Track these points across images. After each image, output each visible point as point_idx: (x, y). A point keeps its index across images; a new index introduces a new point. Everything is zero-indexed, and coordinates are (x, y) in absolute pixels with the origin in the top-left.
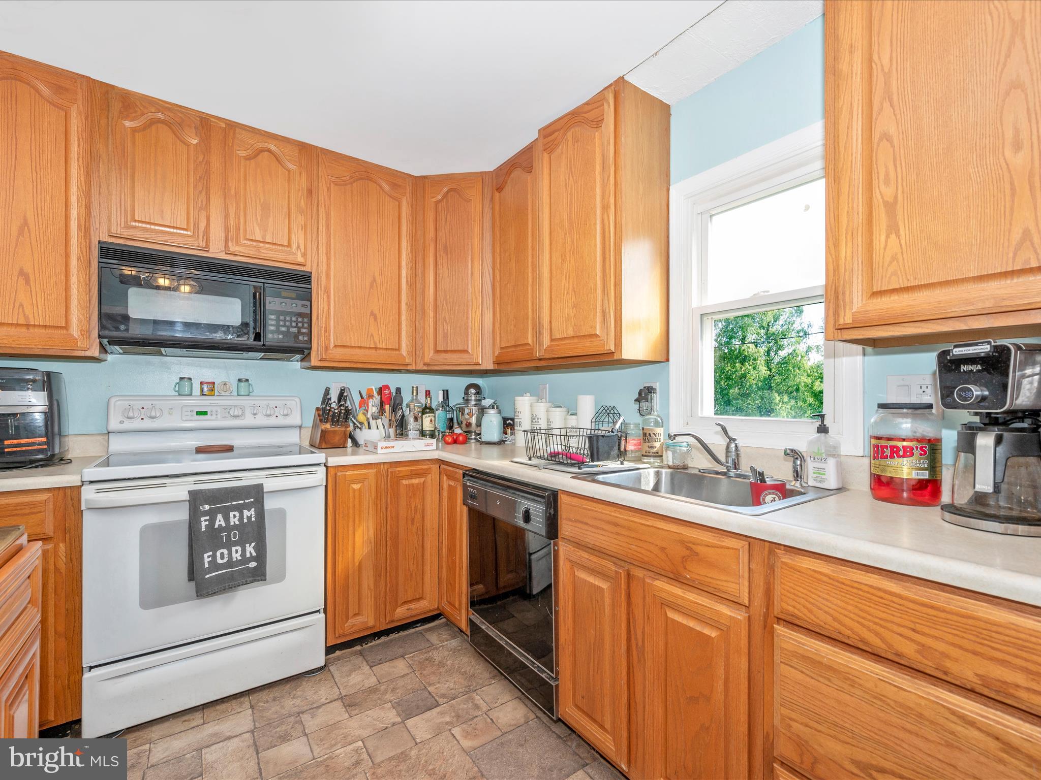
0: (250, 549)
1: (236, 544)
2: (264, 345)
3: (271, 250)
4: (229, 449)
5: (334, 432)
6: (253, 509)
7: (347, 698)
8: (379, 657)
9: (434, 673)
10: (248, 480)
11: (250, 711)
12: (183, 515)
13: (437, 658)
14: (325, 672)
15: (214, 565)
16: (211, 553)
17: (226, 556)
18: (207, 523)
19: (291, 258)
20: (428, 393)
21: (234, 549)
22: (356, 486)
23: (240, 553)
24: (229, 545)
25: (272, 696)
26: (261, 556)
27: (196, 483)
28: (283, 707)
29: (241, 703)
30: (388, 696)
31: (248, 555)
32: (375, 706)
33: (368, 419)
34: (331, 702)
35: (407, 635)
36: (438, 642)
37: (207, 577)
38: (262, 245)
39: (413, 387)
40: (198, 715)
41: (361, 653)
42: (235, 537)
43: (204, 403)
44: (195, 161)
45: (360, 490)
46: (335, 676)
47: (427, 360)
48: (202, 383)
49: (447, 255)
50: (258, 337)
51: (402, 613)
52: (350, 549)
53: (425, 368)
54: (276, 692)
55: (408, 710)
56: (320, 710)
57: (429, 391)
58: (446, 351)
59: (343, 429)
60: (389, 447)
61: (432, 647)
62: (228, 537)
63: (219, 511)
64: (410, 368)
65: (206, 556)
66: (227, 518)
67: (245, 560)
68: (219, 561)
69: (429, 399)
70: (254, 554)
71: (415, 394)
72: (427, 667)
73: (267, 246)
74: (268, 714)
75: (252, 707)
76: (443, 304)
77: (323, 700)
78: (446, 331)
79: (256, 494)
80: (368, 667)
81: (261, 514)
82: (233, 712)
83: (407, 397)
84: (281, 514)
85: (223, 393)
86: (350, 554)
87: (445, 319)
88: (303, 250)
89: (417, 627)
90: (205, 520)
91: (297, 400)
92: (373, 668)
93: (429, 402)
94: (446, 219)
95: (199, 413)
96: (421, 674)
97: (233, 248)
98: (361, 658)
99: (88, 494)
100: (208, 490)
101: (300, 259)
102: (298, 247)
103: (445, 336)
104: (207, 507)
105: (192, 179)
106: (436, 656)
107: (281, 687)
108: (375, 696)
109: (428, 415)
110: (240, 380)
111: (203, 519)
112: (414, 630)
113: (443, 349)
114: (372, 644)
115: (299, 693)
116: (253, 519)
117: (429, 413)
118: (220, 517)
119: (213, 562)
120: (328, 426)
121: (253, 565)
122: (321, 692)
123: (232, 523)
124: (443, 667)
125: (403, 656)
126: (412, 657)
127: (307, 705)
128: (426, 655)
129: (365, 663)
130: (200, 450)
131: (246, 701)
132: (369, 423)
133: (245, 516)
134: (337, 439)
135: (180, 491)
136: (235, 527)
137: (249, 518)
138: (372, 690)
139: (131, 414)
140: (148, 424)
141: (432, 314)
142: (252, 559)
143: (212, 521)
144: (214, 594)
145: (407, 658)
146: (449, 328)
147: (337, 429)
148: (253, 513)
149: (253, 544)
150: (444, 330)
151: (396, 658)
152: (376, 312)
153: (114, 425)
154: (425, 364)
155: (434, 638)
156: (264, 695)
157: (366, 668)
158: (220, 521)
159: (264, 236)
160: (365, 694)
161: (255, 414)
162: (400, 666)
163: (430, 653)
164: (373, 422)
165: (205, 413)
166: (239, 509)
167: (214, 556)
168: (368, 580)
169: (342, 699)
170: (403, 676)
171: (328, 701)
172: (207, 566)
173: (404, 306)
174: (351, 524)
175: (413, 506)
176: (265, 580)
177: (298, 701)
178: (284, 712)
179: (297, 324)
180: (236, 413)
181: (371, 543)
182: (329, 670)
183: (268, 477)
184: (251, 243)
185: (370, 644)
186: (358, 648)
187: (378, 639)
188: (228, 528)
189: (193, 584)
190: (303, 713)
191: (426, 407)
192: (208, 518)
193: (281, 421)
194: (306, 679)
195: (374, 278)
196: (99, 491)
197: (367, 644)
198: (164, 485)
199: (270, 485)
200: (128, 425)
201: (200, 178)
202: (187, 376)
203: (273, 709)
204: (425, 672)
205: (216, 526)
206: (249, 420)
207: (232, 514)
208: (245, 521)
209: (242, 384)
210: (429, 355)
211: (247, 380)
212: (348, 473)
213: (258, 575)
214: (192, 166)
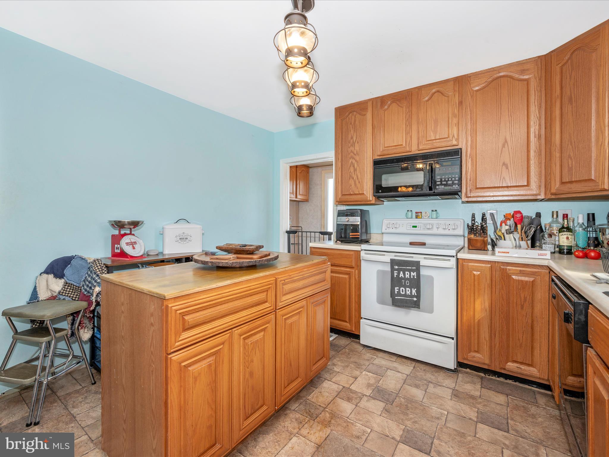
0: (414, 291)
1: (408, 287)
2: (434, 192)
3: (439, 142)
4: (423, 244)
5: (476, 240)
6: (415, 273)
7: (457, 391)
8: (491, 386)
9: (522, 416)
10: (415, 258)
11: (412, 368)
12: (388, 268)
13: (532, 411)
14: (455, 374)
15: (399, 294)
16: (398, 288)
17: (404, 291)
18: (397, 274)
19: (449, 143)
20: (565, 216)
21: (407, 289)
22: (475, 273)
23: (410, 292)
24: (405, 286)
25: (424, 368)
26: (418, 296)
27: (395, 256)
28: (425, 375)
29: (412, 363)
30: (479, 406)
31: (413, 294)
32: (468, 404)
33: (503, 234)
34: (447, 388)
35: (522, 387)
36: (543, 404)
37: (396, 298)
38: (434, 141)
39: (553, 212)
40: (395, 358)
41: (482, 378)
42: (408, 284)
43: (415, 222)
44: (405, 113)
45: (479, 275)
46: (459, 379)
47: (553, 191)
48: (416, 213)
49: (571, 104)
50: (431, 189)
51: (512, 367)
52: (472, 310)
53: (553, 197)
54: (427, 368)
55: (483, 419)
56: (440, 387)
57: (567, 215)
58: (571, 182)
59: (482, 239)
60: (505, 252)
61: (536, 403)
62: (405, 282)
63: (401, 270)
65: (396, 288)
66: (404, 274)
67: (411, 296)
68: (401, 293)
69: (566, 221)
70: (416, 294)
71: (555, 216)
72: (519, 410)
73: (437, 141)
74: (418, 374)
75: (414, 367)
76: (568, 145)
77: (444, 385)
78: (570, 166)
79: (416, 266)
80: (480, 386)
81: (418, 275)
82: (406, 364)
83: (546, 220)
84: (431, 279)
85: (425, 217)
86: (472, 313)
87: (570, 157)
88: (456, 137)
89: (533, 387)
90: (396, 273)
91: (462, 221)
92: (483, 389)
93: (566, 223)
95: (413, 227)
96: (511, 411)
97: (421, 148)
98: (480, 380)
99: (363, 254)
100: (397, 260)
101: (454, 142)
102: (454, 136)
103: (570, 169)
104: (397, 267)
105: (404, 121)
106: (533, 410)
107: (431, 368)
108: (471, 401)
109: (565, 233)
110: (432, 211)
111: (395, 272)
112: (530, 387)
113: (568, 181)
114: (492, 377)
115: (436, 375)
116: (415, 277)
117: (566, 231)
118: (401, 272)
119: (399, 292)
120: (472, 236)
121: (415, 299)
122: (449, 382)
123: (406, 277)
124: (533, 418)
125: (507, 395)
126: (514, 399)
127: (436, 381)
128: (525, 404)
129: (480, 383)
130: (412, 244)
131: (414, 364)
132: (504, 236)
133: (412, 275)
134: (479, 245)
135: (387, 258)
136: (408, 279)
137: (414, 276)
138: (473, 397)
139: (389, 226)
140: (394, 231)
141: (558, 155)
142: (414, 296)
143: (399, 274)
144: (399, 306)
145: (510, 397)
146: (574, 163)
147: (477, 238)
148: (415, 274)
149: (415, 289)
150: (568, 165)
151: (501, 393)
152: (507, 161)
153: (384, 231)
154: (552, 194)
155: (542, 401)
156: (423, 367)
157: (478, 386)
158: (401, 275)
159: (435, 136)
160: (467, 396)
161: (438, 228)
162: (501, 399)
163: (530, 406)
164: (506, 236)
165: (416, 227)
166: (410, 271)
167: (399, 289)
168: (485, 334)
169: (454, 390)
170: (497, 404)
171: (446, 386)
172: (396, 293)
173: (532, 153)
174: (472, 295)
175: (522, 296)
176: (419, 308)
177: (433, 377)
178: (424, 377)
179: (452, 179)
180: (429, 227)
181: (486, 311)
182: (458, 375)
183: (425, 258)
184: (430, 142)
185: (491, 377)
186: (483, 375)
187: (497, 377)
188: (405, 279)
189: (391, 299)
190: (431, 383)
191: (563, 227)
192: (397, 272)
193: (451, 232)
194: (444, 372)
195: (506, 141)
196: (366, 254)
197: (489, 376)
198: (384, 255)
199: (423, 262)
200: (388, 231)
201: (407, 119)
202: (410, 210)
203: (421, 373)
204: (515, 412)
205: (400, 277)
206: (435, 231)
207: (406, 273)
208: (412, 277)
209: (434, 212)
210: (556, 186)
211: (436, 210)
212: (470, 264)
213: (416, 305)
214: (404, 115)
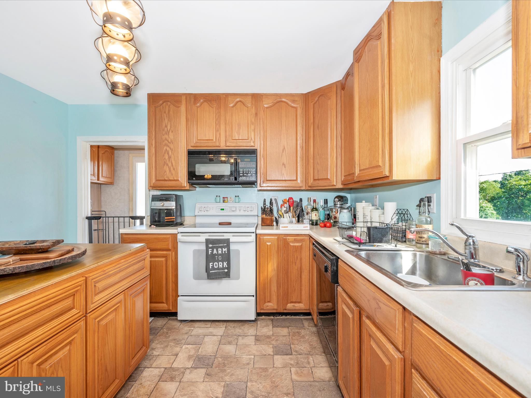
0: (225, 264)
1: (220, 261)
2: (238, 182)
3: (241, 142)
4: (230, 224)
5: (267, 219)
6: (226, 248)
7: (258, 336)
8: (278, 324)
9: (298, 340)
10: (226, 236)
11: (224, 328)
12: (203, 247)
13: (302, 333)
14: (255, 323)
15: (213, 268)
16: (212, 263)
17: (217, 265)
18: (211, 251)
19: (248, 144)
20: (315, 201)
21: (220, 263)
22: (268, 243)
23: (222, 265)
24: (218, 261)
25: (233, 325)
26: (229, 268)
27: (209, 236)
28: (235, 331)
29: (223, 324)
30: (274, 342)
31: (225, 267)
32: (266, 344)
33: (283, 213)
34: (252, 336)
35: (295, 319)
36: (307, 326)
37: (211, 272)
38: (238, 141)
39: (308, 198)
40: (210, 323)
41: (272, 320)
42: (220, 258)
43: (223, 205)
44: (215, 113)
45: (270, 245)
46: (258, 326)
47: (310, 184)
48: (223, 198)
49: (319, 130)
50: (236, 179)
51: (290, 307)
52: (266, 271)
53: (309, 188)
54: (235, 324)
55: (278, 351)
56: (246, 337)
57: (315, 200)
58: (318, 180)
59: (270, 217)
60: (285, 227)
61: (303, 327)
62: (218, 258)
63: (214, 247)
64: (302, 188)
65: (210, 264)
66: (217, 251)
67: (223, 268)
68: (215, 267)
69: (315, 204)
70: (227, 266)
71: (309, 201)
72: (296, 336)
73: (240, 141)
74: (229, 332)
75: (226, 327)
76: (317, 155)
77: (249, 334)
78: (318, 169)
79: (227, 243)
80: (272, 327)
81: (229, 250)
82: (220, 327)
83: (305, 203)
84: (238, 252)
85: (230, 202)
86: (266, 274)
87: (318, 163)
88: (253, 140)
89: (301, 316)
90: (210, 250)
91: (256, 204)
92: (274, 328)
93: (315, 205)
94: (318, 111)
95: (221, 209)
96: (292, 338)
97: (228, 144)
98: (271, 322)
99: (179, 237)
100: (211, 239)
101: (252, 144)
102: (252, 139)
103: (318, 171)
104: (211, 246)
105: (214, 120)
106: (303, 332)
107: (238, 323)
108: (268, 340)
109: (314, 212)
110: (236, 196)
111: (209, 250)
112: (299, 317)
113: (317, 178)
114: (279, 317)
115: (243, 328)
116: (226, 252)
117: (315, 211)
118: (215, 250)
119: (213, 267)
120: (264, 216)
121: (226, 270)
122: (251, 330)
123: (219, 253)
124: (303, 338)
125: (288, 327)
126: (292, 329)
127: (243, 334)
128: (298, 330)
129: (272, 324)
130: (220, 224)
131: (225, 323)
132: (283, 215)
133: (223, 251)
134: (268, 222)
135: (203, 238)
136: (220, 255)
137: (225, 252)
138: (268, 337)
139: (201, 210)
140: (206, 213)
141: (312, 161)
142: (226, 268)
143: (213, 251)
144: (213, 279)
145: (290, 328)
146: (320, 167)
147: (267, 217)
148: (226, 250)
149: (226, 262)
150: (317, 168)
151: (285, 327)
152: (285, 163)
153: (196, 214)
154: (309, 187)
155: (306, 324)
156: (232, 324)
157: (271, 327)
158: (215, 252)
159: (239, 137)
160: (265, 338)
161: (240, 210)
162: (285, 331)
163: (301, 330)
164: (285, 215)
165: (223, 209)
166: (222, 247)
167: (213, 264)
168: (274, 288)
169: (256, 336)
170: (283, 336)
171: (251, 335)
172: (211, 268)
173: (299, 159)
174: (266, 260)
175: (296, 256)
176: (230, 277)
177: (240, 331)
178: (234, 333)
179: (251, 172)
180: (233, 210)
181: (275, 270)
182: (257, 323)
183: (233, 236)
184: (234, 141)
185: (277, 317)
186: (272, 317)
187: (282, 316)
188: (218, 255)
189: (206, 273)
190: (240, 336)
191: (313, 208)
192: (211, 250)
193: (249, 213)
194: (248, 323)
195: (284, 148)
196: (182, 236)
197: (276, 317)
198: (199, 236)
199: (232, 239)
200: (201, 213)
201: (217, 119)
202: (218, 195)
203: (231, 331)
204: (294, 338)
205: (214, 253)
206: (238, 213)
207: (219, 249)
208: (223, 253)
209: (237, 198)
210: (311, 181)
211: (238, 196)
212: (265, 237)
213: (227, 275)
214: (214, 115)
